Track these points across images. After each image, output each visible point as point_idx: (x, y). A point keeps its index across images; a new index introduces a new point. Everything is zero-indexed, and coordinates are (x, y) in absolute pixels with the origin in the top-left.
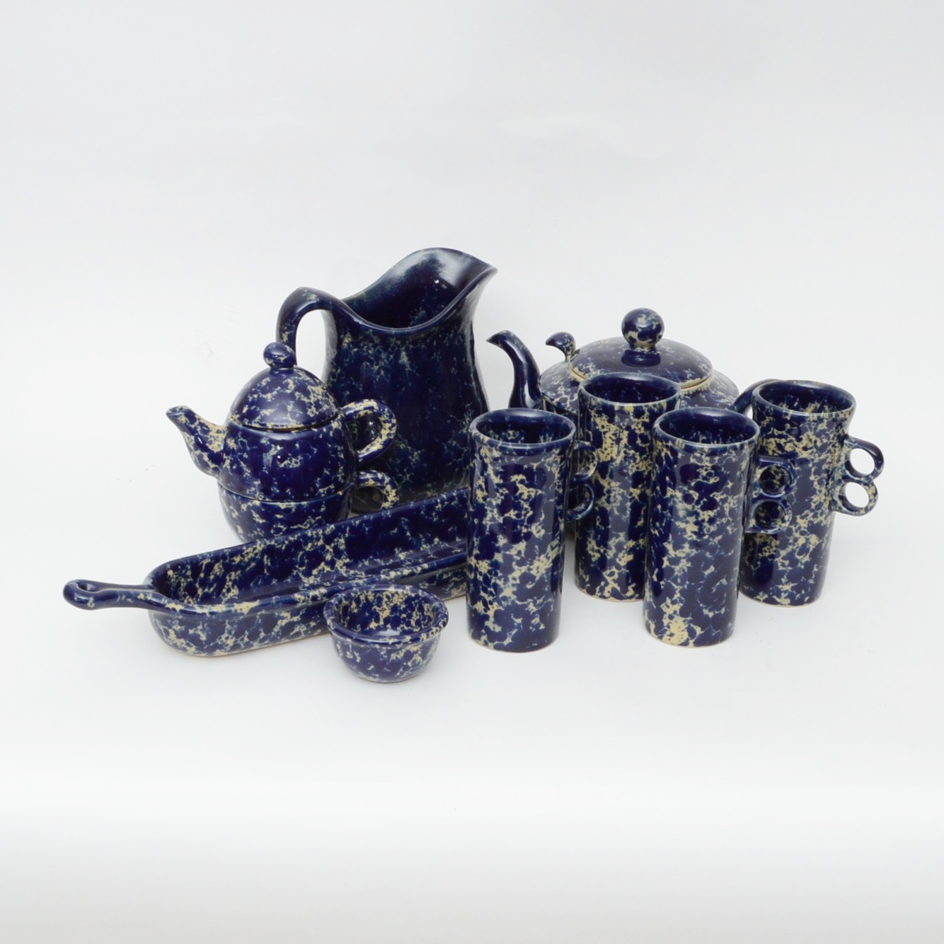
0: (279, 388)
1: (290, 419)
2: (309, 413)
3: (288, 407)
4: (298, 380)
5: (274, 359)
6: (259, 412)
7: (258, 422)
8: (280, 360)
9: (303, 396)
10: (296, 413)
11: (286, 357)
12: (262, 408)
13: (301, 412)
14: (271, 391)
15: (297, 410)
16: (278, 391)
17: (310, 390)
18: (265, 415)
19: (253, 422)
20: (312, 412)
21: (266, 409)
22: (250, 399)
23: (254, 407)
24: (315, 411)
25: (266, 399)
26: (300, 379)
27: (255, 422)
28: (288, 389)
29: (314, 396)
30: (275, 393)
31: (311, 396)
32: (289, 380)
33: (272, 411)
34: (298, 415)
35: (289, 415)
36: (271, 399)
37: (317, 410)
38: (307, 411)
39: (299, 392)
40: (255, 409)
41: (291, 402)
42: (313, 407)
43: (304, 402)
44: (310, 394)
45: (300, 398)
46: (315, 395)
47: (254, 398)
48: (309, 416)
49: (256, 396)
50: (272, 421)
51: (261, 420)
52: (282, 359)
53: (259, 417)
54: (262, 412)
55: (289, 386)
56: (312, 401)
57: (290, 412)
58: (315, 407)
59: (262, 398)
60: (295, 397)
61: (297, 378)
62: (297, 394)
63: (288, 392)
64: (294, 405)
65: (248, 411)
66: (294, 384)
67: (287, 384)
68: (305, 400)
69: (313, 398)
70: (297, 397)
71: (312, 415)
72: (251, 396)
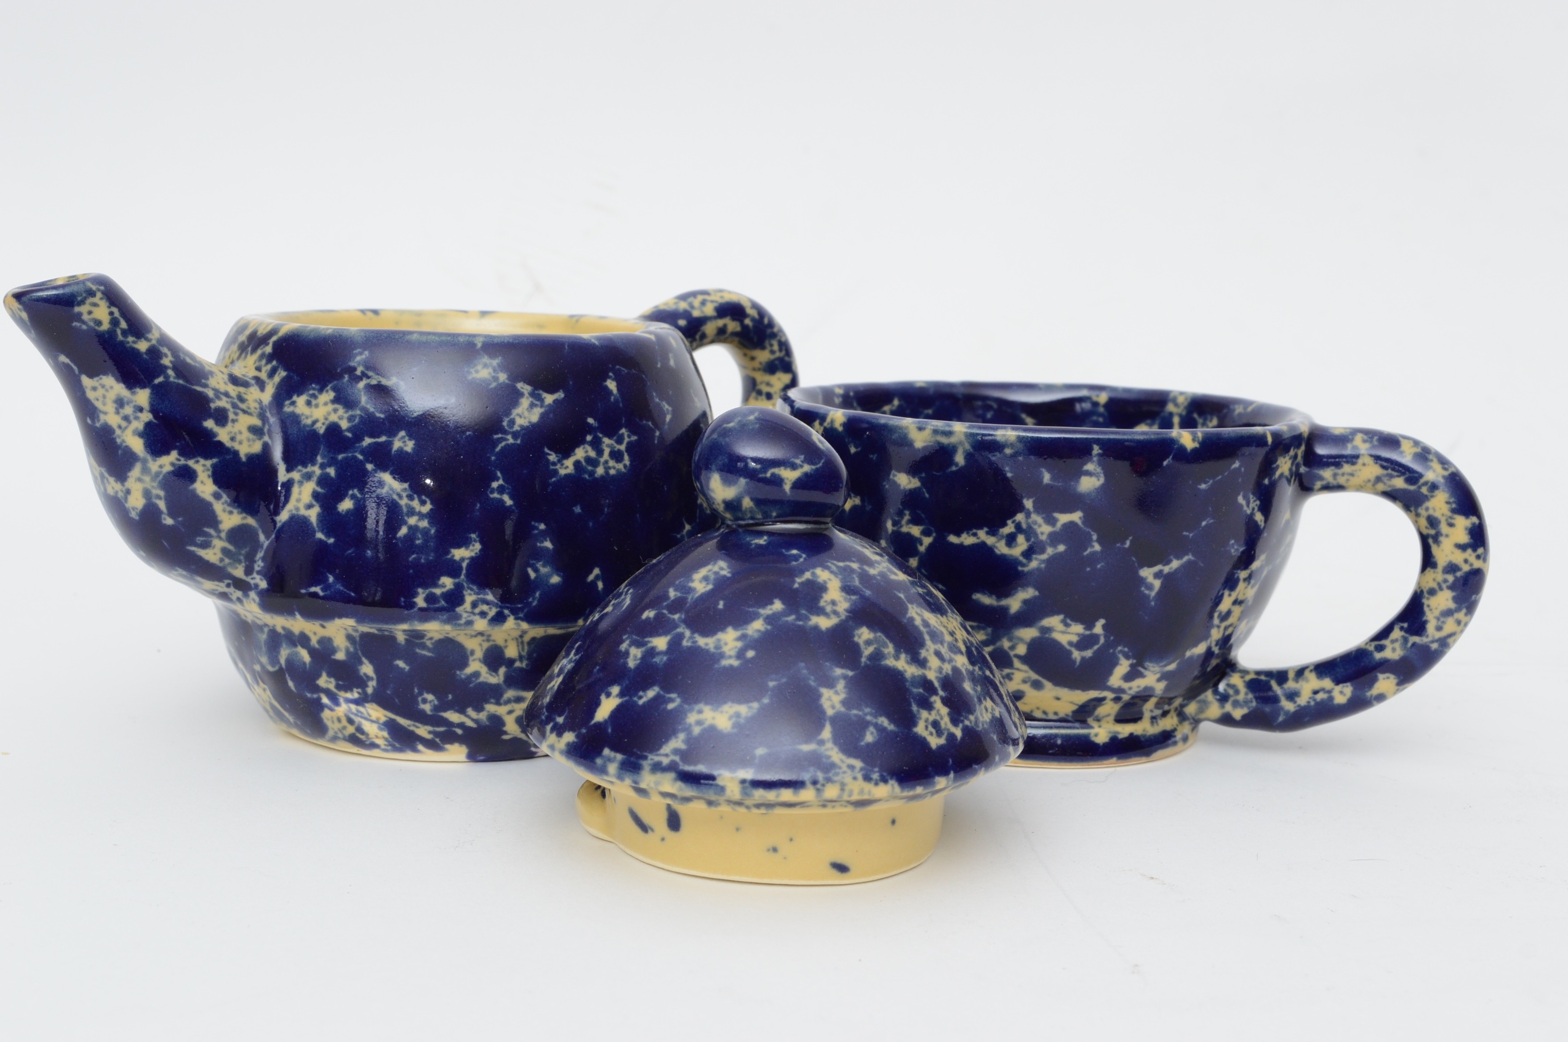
0: (778, 606)
1: (835, 755)
2: (920, 729)
3: (826, 693)
4: (865, 578)
5: (751, 475)
6: (678, 715)
7: (672, 767)
8: (777, 482)
9: (890, 649)
10: (863, 725)
11: (807, 468)
12: (691, 697)
13: (884, 721)
14: (739, 619)
15: (866, 712)
16: (769, 619)
17: (918, 622)
18: (711, 732)
19: (646, 764)
20: (936, 724)
21: (717, 702)
22: (634, 657)
23: (651, 693)
24: (946, 722)
25: (713, 657)
26: (872, 571)
27: (657, 768)
28: (821, 611)
29: (938, 654)
30: (757, 626)
31: (928, 651)
32: (822, 575)
33: (744, 710)
34: (870, 737)
35: (827, 733)
36: (740, 654)
37: (955, 721)
38: (909, 721)
39: (871, 626)
40: (657, 699)
41: (838, 671)
42: (937, 701)
43: (896, 676)
44: (922, 644)
45: (877, 656)
46: (944, 650)
47: (652, 652)
48: (923, 743)
49: (660, 643)
50: (744, 762)
51: (685, 755)
52: (789, 476)
53: (677, 743)
54: (692, 718)
55: (827, 597)
56: (932, 675)
57: (835, 720)
58: (945, 702)
59: (695, 651)
60: (855, 650)
61: (855, 566)
62: (864, 634)
63: (824, 623)
64: (852, 683)
65: (617, 713)
66: (847, 589)
67: (816, 590)
68: (901, 663)
69: (934, 662)
70: (867, 651)
71: (935, 742)
72: (638, 644)
